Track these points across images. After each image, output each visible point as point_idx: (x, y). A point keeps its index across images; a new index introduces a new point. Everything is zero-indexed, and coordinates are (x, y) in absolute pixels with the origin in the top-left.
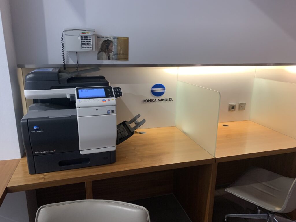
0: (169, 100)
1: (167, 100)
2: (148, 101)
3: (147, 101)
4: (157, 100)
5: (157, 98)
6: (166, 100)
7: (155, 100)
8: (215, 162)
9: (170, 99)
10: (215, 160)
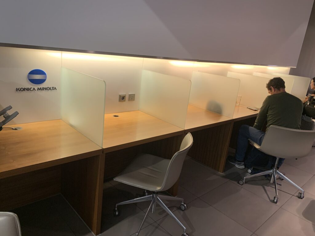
0: (52, 89)
1: (50, 89)
2: (24, 89)
3: (22, 90)
4: (36, 89)
5: (36, 87)
6: (48, 89)
7: (34, 88)
8: (103, 153)
9: (54, 88)
10: (103, 150)
